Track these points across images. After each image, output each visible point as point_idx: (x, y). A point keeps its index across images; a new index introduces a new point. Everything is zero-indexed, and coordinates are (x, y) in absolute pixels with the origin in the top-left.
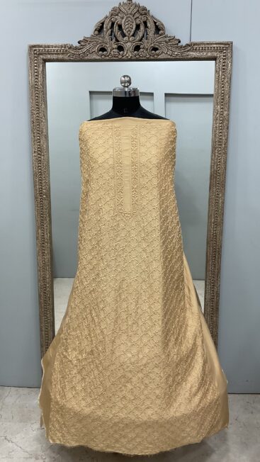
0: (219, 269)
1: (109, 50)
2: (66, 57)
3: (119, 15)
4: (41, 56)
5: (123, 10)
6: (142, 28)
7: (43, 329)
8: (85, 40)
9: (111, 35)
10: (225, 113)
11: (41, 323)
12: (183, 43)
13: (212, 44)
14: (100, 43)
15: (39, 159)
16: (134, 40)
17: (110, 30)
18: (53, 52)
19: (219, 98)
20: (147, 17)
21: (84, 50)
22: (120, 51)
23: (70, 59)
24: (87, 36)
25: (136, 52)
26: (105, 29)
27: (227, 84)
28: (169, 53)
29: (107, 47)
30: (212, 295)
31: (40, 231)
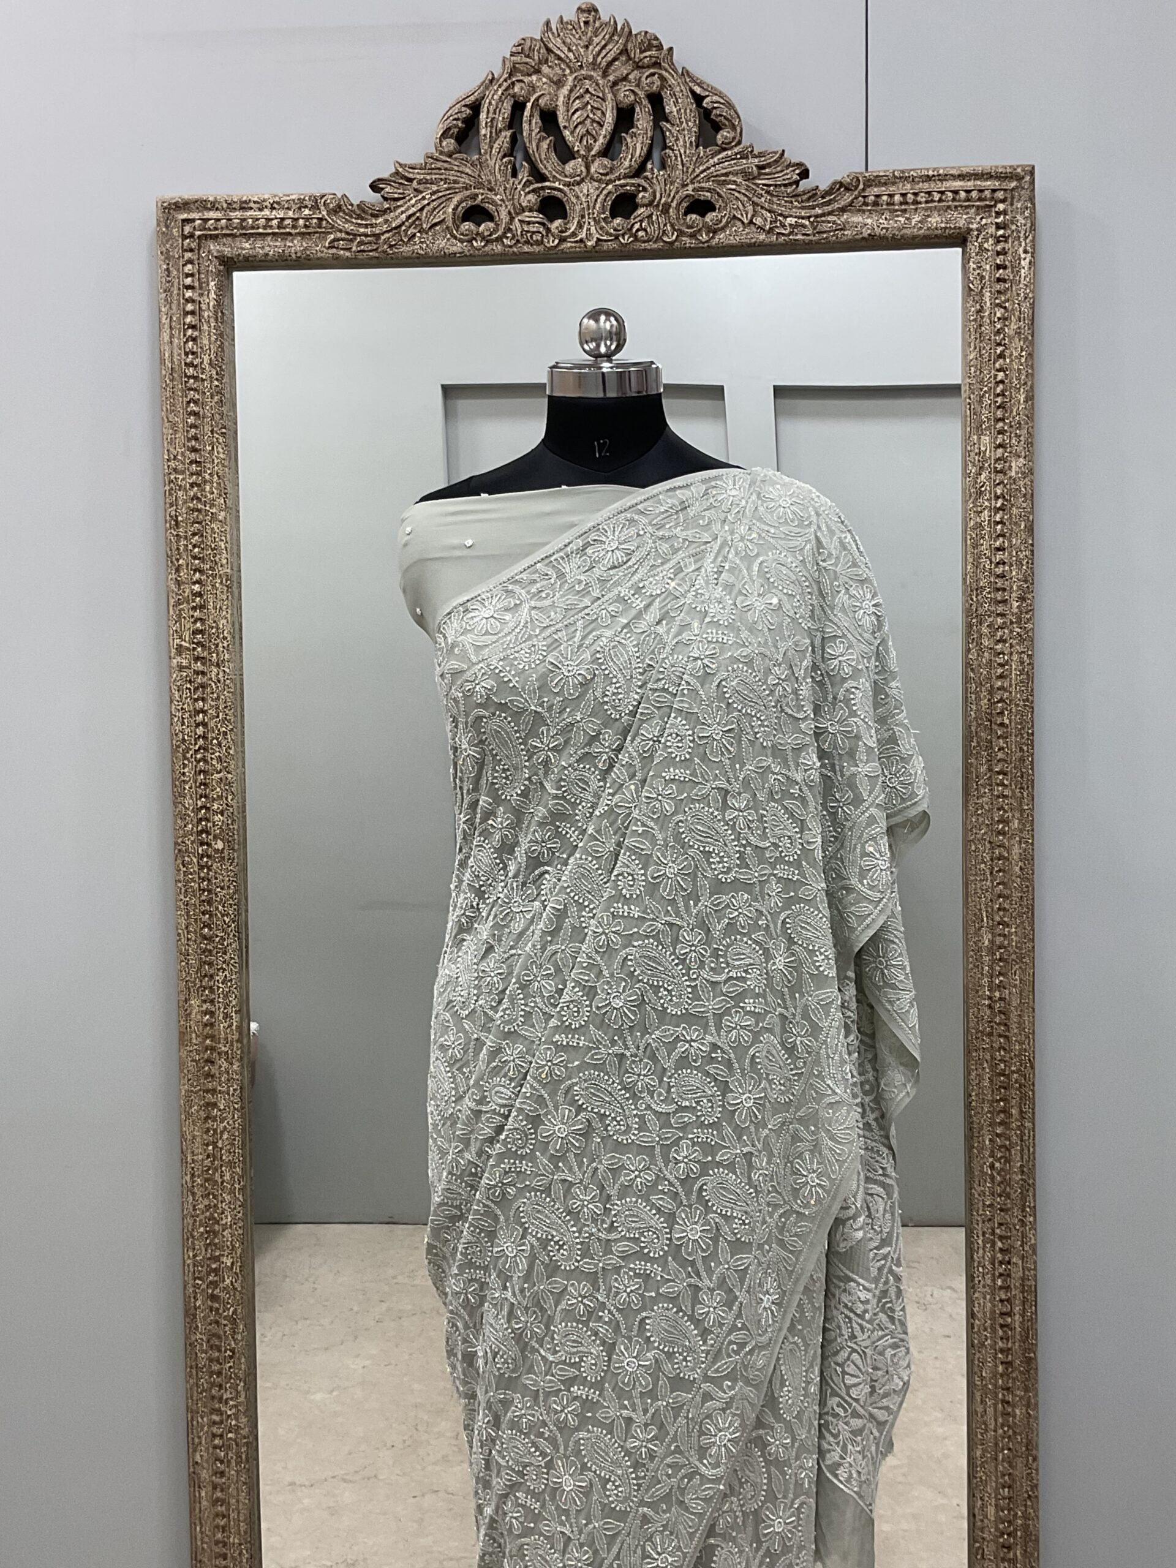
0: (1029, 1171)
1: (504, 216)
2: (319, 248)
3: (545, 69)
4: (213, 247)
5: (562, 51)
6: (643, 120)
7: (204, 1474)
8: (402, 177)
9: (510, 153)
10: (1017, 464)
11: (192, 1447)
12: (820, 179)
13: (943, 178)
14: (467, 188)
15: (200, 679)
16: (612, 170)
17: (508, 133)
18: (265, 227)
19: (987, 401)
20: (661, 77)
21: (399, 217)
22: (552, 221)
23: (336, 258)
24: (409, 162)
25: (618, 220)
26: (483, 132)
27: (1017, 343)
28: (758, 221)
29: (493, 203)
30: (1003, 1295)
31: (195, 1002)
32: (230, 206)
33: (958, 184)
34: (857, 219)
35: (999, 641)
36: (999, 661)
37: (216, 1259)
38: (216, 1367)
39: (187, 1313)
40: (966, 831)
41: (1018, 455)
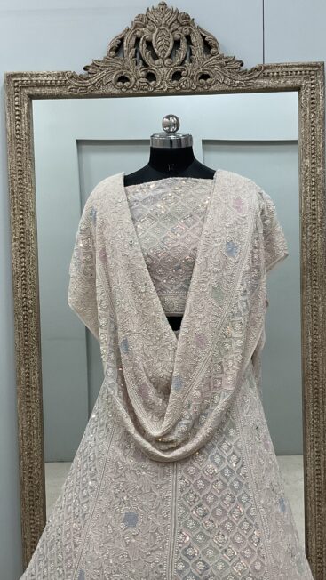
1: (133, 80)
2: (65, 91)
3: (147, 26)
4: (26, 90)
5: (154, 19)
6: (183, 45)
7: (28, 543)
8: (95, 65)
9: (135, 56)
10: (319, 170)
11: (23, 532)
12: (248, 66)
13: (292, 66)
14: (119, 69)
15: (23, 250)
16: (172, 63)
17: (134, 49)
18: (45, 83)
19: (308, 147)
20: (190, 30)
21: (94, 80)
22: (151, 81)
23: (71, 95)
24: (98, 59)
25: (175, 82)
26: (125, 49)
27: (319, 126)
28: (226, 82)
29: (129, 75)
30: (317, 468)
31: (22, 369)
32: (32, 75)
33: (297, 69)
34: (261, 81)
35: (313, 233)
36: (314, 240)
37: (31, 463)
38: (32, 503)
39: (20, 484)
40: (302, 301)
41: (319, 166)
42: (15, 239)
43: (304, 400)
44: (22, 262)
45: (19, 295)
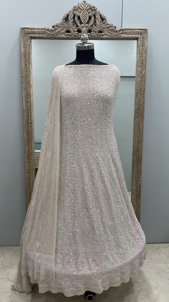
1: (72, 32)
2: (45, 36)
3: (78, 10)
4: (29, 35)
5: (81, 8)
6: (93, 18)
8: (57, 25)
9: (73, 22)
10: (144, 72)
12: (118, 29)
13: (135, 29)
14: (67, 28)
15: (27, 100)
16: (88, 26)
17: (73, 19)
18: (37, 32)
19: (140, 63)
20: (95, 12)
21: (57, 31)
22: (79, 33)
23: (47, 37)
24: (58, 23)
25: (89, 33)
26: (69, 19)
27: (145, 54)
28: (109, 34)
29: (70, 30)
30: (137, 186)
31: (27, 147)
32: (31, 29)
33: (137, 31)
34: (123, 35)
35: (140, 97)
36: (140, 100)
37: (30, 182)
38: (30, 197)
39: (26, 190)
40: (134, 124)
41: (144, 71)
42: (24, 96)
43: (133, 161)
44: (27, 105)
45: (26, 118)
